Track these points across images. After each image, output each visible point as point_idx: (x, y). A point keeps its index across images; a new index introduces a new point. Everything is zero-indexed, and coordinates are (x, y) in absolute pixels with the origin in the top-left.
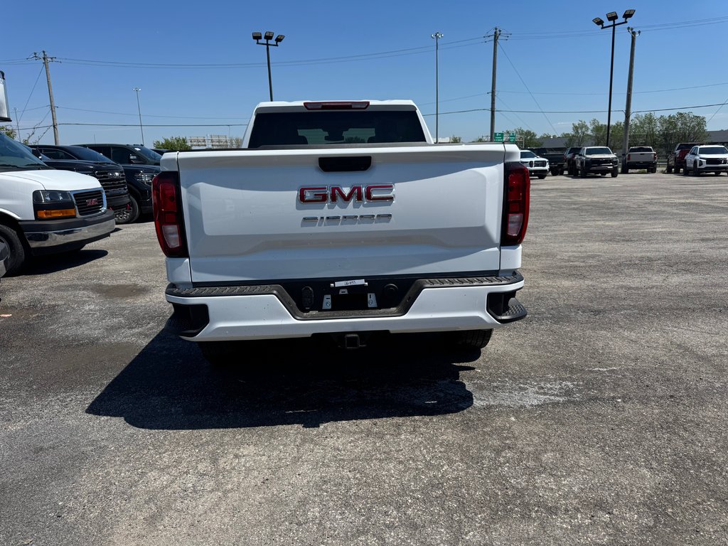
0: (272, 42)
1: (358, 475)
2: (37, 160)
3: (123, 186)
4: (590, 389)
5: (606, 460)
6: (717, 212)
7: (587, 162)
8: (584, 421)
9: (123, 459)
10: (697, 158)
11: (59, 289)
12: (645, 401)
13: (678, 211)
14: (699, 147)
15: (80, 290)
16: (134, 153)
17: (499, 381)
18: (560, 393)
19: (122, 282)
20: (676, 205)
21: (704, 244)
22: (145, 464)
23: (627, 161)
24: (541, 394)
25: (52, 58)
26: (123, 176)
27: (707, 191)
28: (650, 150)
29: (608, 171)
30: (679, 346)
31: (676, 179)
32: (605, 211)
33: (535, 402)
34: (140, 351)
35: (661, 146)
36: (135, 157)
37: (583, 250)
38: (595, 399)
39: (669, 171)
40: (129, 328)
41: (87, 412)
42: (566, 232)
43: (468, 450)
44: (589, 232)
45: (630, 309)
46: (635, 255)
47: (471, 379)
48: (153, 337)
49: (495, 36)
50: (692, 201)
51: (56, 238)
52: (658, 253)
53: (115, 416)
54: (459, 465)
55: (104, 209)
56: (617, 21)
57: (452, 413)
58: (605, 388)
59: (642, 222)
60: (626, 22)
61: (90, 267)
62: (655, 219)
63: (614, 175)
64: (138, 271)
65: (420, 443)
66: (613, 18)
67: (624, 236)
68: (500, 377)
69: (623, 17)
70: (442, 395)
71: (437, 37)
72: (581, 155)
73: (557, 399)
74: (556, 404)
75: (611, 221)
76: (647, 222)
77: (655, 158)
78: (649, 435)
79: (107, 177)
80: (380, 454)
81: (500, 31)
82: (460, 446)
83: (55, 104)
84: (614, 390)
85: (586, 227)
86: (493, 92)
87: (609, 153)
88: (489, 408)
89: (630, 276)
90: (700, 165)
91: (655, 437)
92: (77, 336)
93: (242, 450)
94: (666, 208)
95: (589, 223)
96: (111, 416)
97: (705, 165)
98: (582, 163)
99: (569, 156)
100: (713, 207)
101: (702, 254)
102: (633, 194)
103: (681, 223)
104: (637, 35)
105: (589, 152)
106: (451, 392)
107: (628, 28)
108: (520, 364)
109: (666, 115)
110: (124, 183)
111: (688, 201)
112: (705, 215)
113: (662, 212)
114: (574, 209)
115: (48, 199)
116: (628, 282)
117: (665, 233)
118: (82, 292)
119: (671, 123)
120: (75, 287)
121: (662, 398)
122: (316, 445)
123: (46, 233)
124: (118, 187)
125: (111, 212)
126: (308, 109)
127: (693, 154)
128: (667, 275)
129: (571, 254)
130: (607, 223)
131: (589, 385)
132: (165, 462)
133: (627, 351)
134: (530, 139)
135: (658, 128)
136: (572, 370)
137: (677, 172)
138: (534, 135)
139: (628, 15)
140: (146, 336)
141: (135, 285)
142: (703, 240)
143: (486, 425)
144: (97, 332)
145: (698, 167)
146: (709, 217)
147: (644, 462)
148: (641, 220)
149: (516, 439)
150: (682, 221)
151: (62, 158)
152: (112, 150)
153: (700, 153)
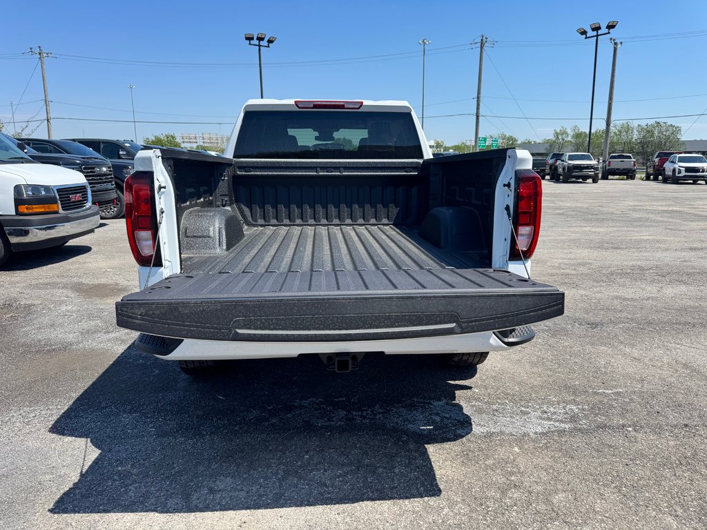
0: (264, 43)
1: (348, 519)
2: (21, 154)
3: (111, 182)
4: (596, 415)
5: (625, 504)
6: (702, 220)
7: (569, 168)
8: (595, 454)
9: (84, 491)
10: (676, 166)
11: (37, 286)
12: (658, 430)
13: (662, 219)
14: (678, 156)
15: (59, 288)
16: (123, 148)
17: (499, 404)
18: (565, 418)
19: (103, 281)
20: (659, 212)
21: (693, 253)
22: (109, 499)
23: (607, 168)
24: (544, 419)
25: (47, 54)
26: (110, 171)
27: (687, 199)
28: (630, 157)
29: (589, 177)
30: (685, 366)
31: (656, 186)
32: (591, 217)
33: (539, 430)
34: (114, 359)
35: (638, 154)
36: (125, 153)
37: (573, 256)
38: (603, 427)
39: (648, 178)
40: (105, 333)
41: (50, 431)
42: (553, 238)
43: (470, 489)
44: (576, 238)
45: (628, 323)
46: (625, 263)
47: (468, 400)
48: (130, 343)
49: (482, 43)
50: (675, 209)
51: (37, 234)
52: (648, 262)
53: (80, 437)
54: (461, 508)
55: (89, 204)
56: (600, 32)
57: (450, 441)
58: (613, 414)
59: (628, 229)
60: (609, 33)
61: (72, 263)
62: (641, 226)
63: (595, 181)
64: (121, 269)
65: (417, 479)
66: (597, 29)
67: (612, 243)
68: (499, 398)
69: (607, 28)
70: (438, 419)
71: (424, 43)
72: (563, 161)
73: (563, 425)
74: (562, 432)
75: (598, 227)
76: (633, 229)
77: (635, 165)
78: (667, 473)
79: (94, 172)
80: (373, 492)
81: (486, 38)
82: (461, 483)
83: (49, 98)
84: (622, 416)
85: (573, 232)
86: (478, 98)
87: (590, 159)
88: (490, 435)
89: (624, 285)
90: (679, 173)
91: (675, 475)
92: (49, 339)
93: (218, 483)
94: (650, 216)
95: (576, 228)
96: (76, 437)
97: (683, 173)
98: (564, 169)
99: (551, 162)
100: (695, 215)
101: (693, 264)
102: (616, 200)
103: (668, 231)
104: (619, 46)
105: (571, 158)
106: (447, 416)
107: (611, 39)
108: (519, 383)
109: (643, 123)
110: (111, 178)
111: (670, 209)
112: (690, 223)
113: (647, 220)
114: (560, 214)
115: (30, 193)
116: (622, 292)
117: (653, 241)
118: (61, 291)
119: (648, 132)
120: (54, 285)
121: (676, 426)
122: (300, 478)
123: (27, 228)
124: (105, 182)
125: (96, 208)
126: (299, 108)
127: (672, 162)
128: (660, 285)
129: (560, 261)
130: (594, 230)
131: (595, 409)
132: (131, 497)
133: (630, 370)
134: (512, 144)
135: (636, 136)
136: (575, 391)
137: (656, 179)
138: (516, 140)
139: (610, 27)
140: (123, 341)
141: (117, 284)
142: (691, 249)
143: (487, 457)
144: (71, 336)
145: (677, 175)
146: (694, 225)
147: (667, 507)
148: (627, 227)
149: (522, 474)
150: (668, 229)
151: (51, 152)
152: (102, 146)
153: (679, 162)
